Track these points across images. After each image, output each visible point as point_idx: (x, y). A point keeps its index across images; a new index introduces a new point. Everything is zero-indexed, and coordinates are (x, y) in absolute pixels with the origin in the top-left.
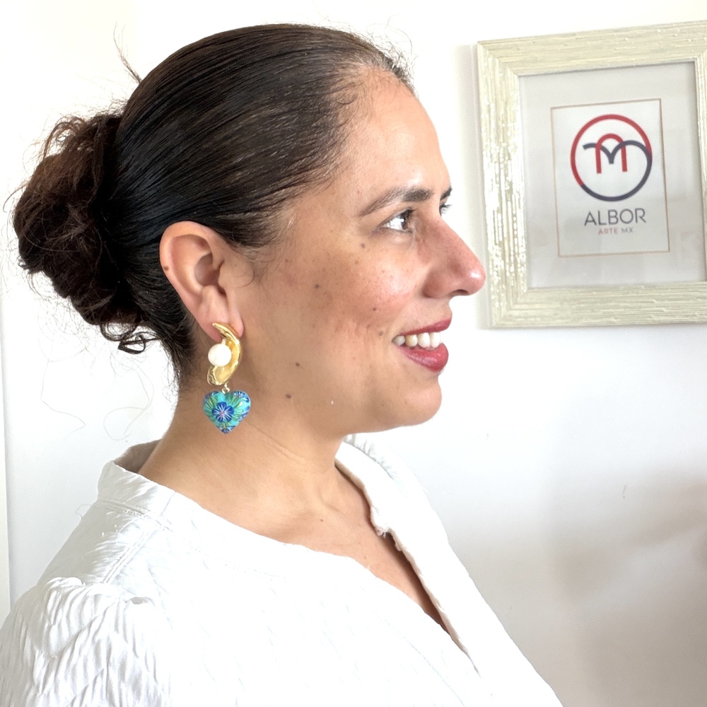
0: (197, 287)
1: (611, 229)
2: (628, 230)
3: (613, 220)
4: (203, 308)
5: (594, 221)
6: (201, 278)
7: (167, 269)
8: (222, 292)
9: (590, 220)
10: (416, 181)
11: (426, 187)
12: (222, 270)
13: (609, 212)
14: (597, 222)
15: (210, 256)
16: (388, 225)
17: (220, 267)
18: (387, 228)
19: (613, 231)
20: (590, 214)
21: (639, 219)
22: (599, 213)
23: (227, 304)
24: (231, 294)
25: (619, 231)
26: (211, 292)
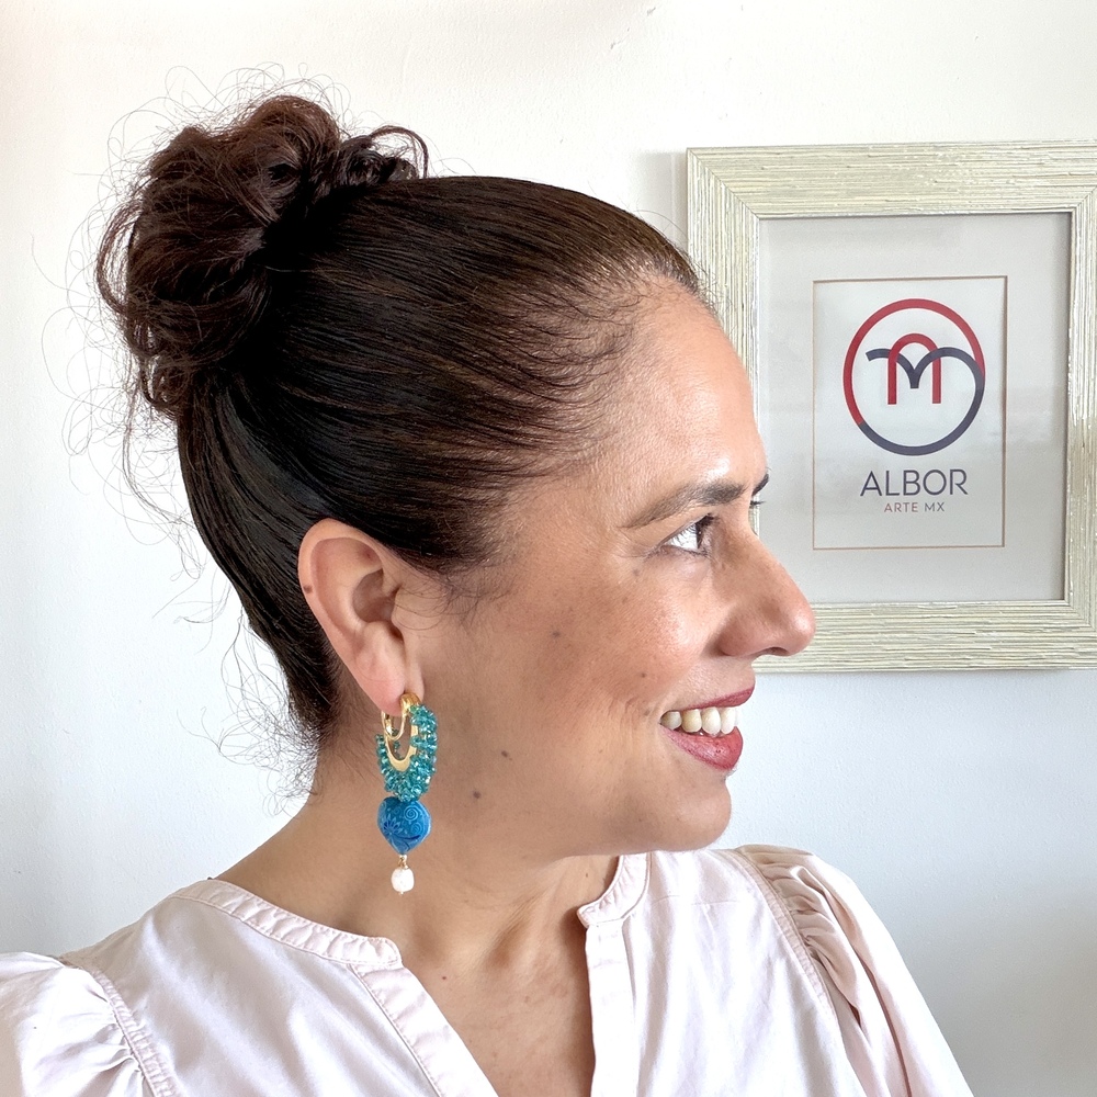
0: (354, 623)
1: (906, 504)
2: (937, 507)
3: (912, 488)
4: (364, 658)
5: (877, 488)
6: (361, 606)
7: (309, 590)
8: (396, 634)
9: (872, 484)
10: (720, 470)
11: (737, 481)
12: (398, 599)
13: (905, 472)
14: (883, 491)
15: (380, 573)
16: (675, 542)
17: (394, 593)
18: (672, 546)
19: (910, 507)
20: (872, 474)
21: (955, 487)
22: (888, 472)
23: (404, 654)
24: (412, 639)
25: (920, 507)
26: (379, 635)
